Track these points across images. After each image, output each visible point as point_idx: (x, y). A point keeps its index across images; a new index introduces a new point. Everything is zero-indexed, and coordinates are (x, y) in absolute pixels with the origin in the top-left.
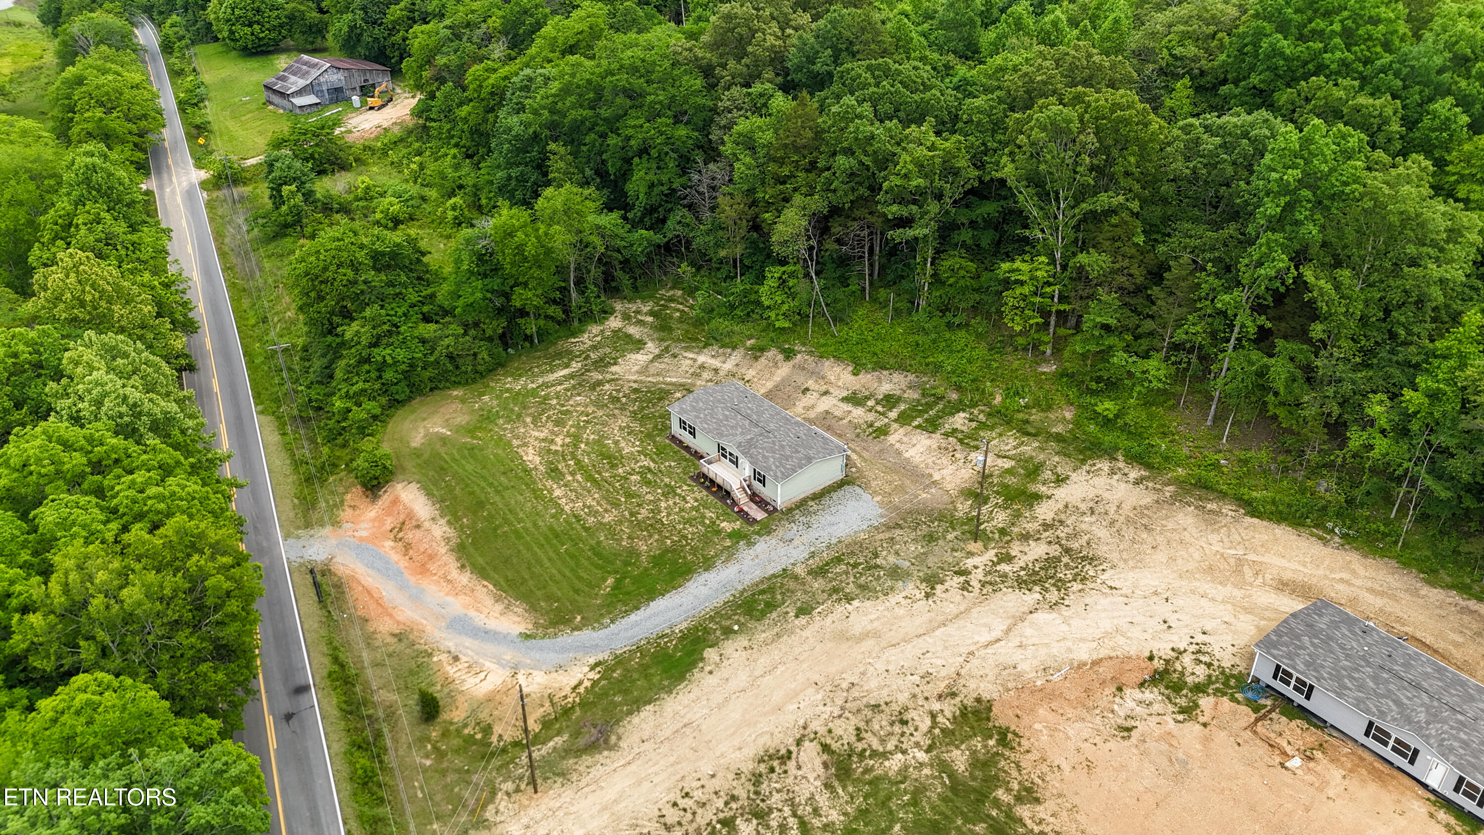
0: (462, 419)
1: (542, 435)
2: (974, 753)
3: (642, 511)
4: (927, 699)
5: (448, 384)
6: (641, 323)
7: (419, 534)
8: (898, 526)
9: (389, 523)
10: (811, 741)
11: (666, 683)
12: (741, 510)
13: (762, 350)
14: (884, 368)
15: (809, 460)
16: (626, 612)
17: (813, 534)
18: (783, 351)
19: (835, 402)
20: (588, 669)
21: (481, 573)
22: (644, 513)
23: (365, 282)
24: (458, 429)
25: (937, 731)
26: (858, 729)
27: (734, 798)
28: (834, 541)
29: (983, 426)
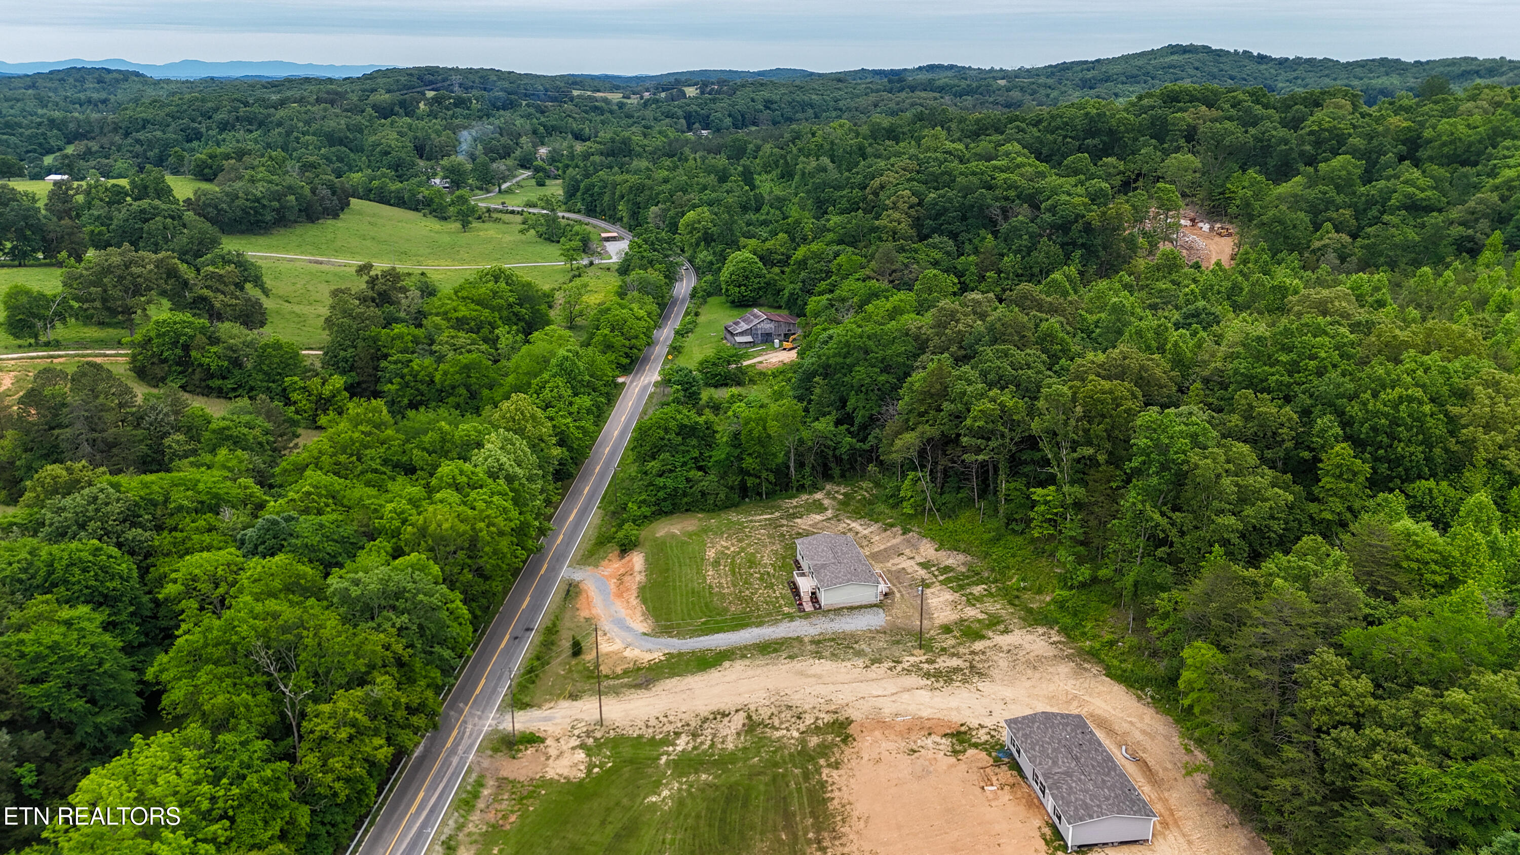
0: (691, 528)
1: (726, 544)
2: (824, 740)
4: (820, 711)
5: (696, 509)
6: (834, 498)
7: (630, 578)
8: (884, 632)
9: (620, 571)
10: (745, 712)
11: (694, 670)
12: (801, 604)
15: (848, 581)
16: (699, 635)
17: (829, 625)
18: (905, 529)
19: (913, 564)
20: (662, 654)
21: (644, 601)
22: (747, 593)
23: (669, 440)
24: (685, 533)
25: (813, 726)
26: (773, 714)
27: (688, 725)
28: (840, 631)
29: (991, 595)
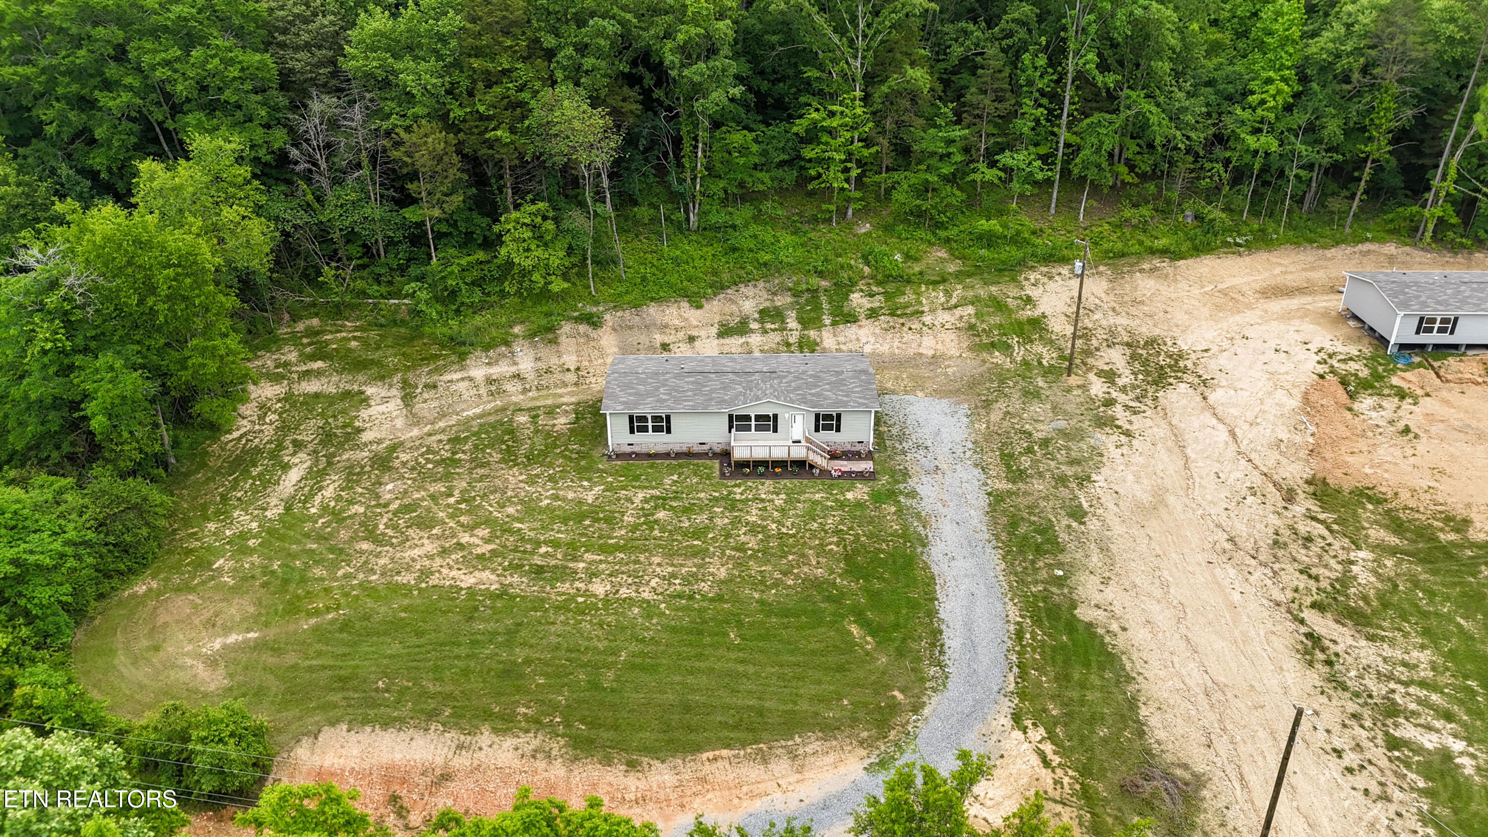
3: (743, 538)
6: (306, 375)
7: (461, 787)
14: (722, 288)
15: (867, 373)
16: (933, 645)
17: (942, 451)
18: (580, 320)
20: (1018, 734)
21: (677, 748)
29: (890, 295)
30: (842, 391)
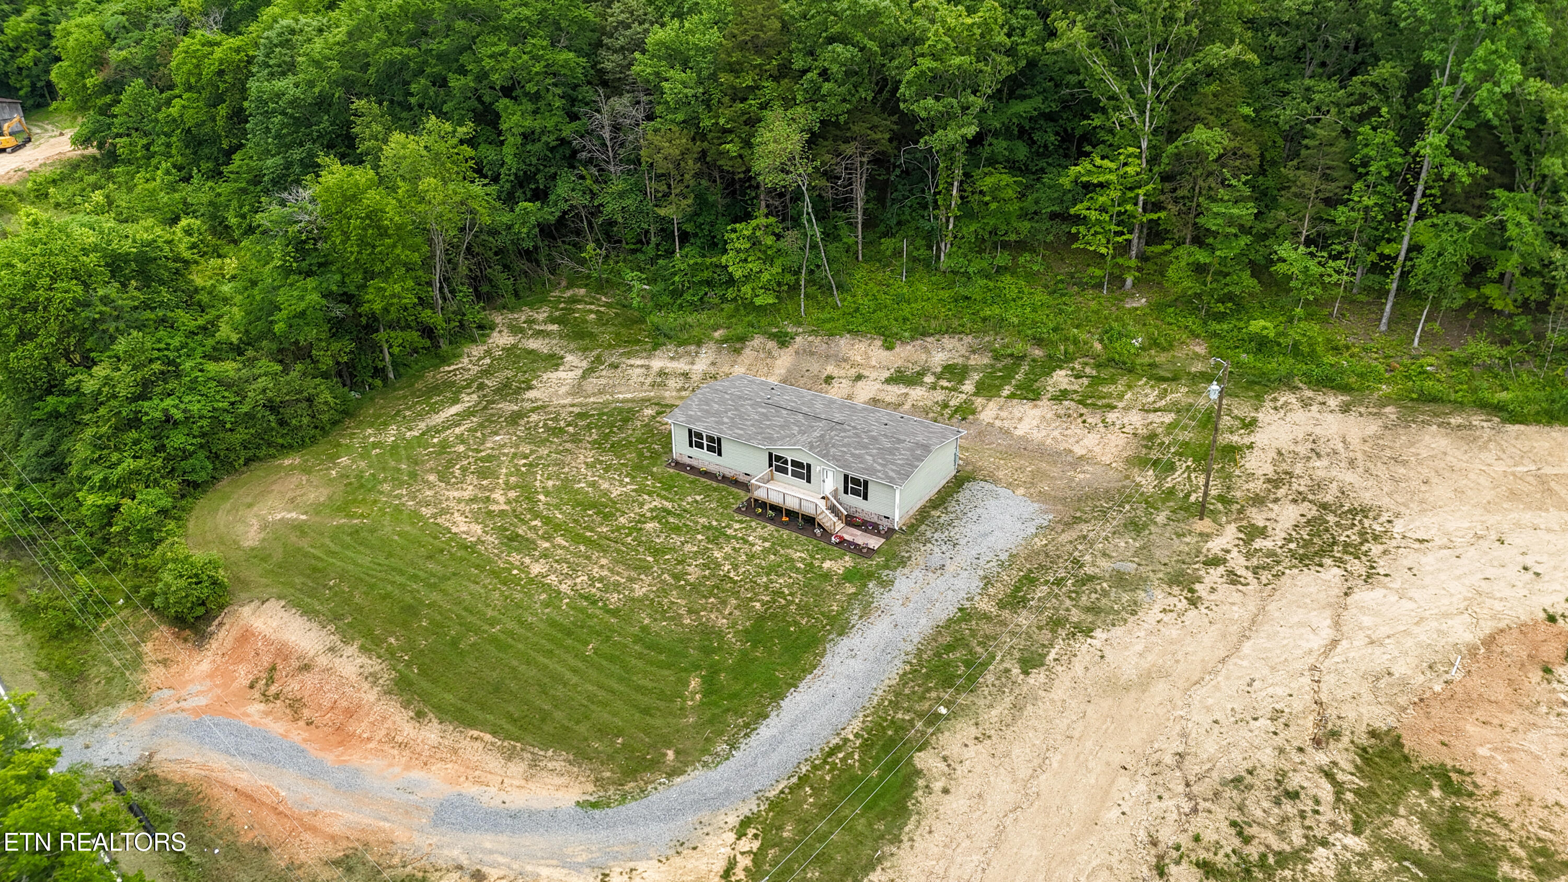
0: (317, 494)
1: (467, 494)
2: (1423, 816)
3: (690, 569)
4: (1301, 750)
5: (272, 451)
7: (310, 680)
8: (1077, 520)
9: (243, 674)
10: (1178, 863)
11: (880, 826)
12: (843, 541)
13: (743, 339)
14: (925, 334)
15: (927, 449)
16: (747, 725)
17: (965, 555)
18: (772, 336)
19: (878, 386)
20: (732, 837)
21: (460, 718)
22: (694, 573)
23: (105, 301)
24: (317, 509)
25: (1349, 796)
26: (1234, 824)
28: (1004, 556)
29: (1098, 381)
30: (884, 459)
